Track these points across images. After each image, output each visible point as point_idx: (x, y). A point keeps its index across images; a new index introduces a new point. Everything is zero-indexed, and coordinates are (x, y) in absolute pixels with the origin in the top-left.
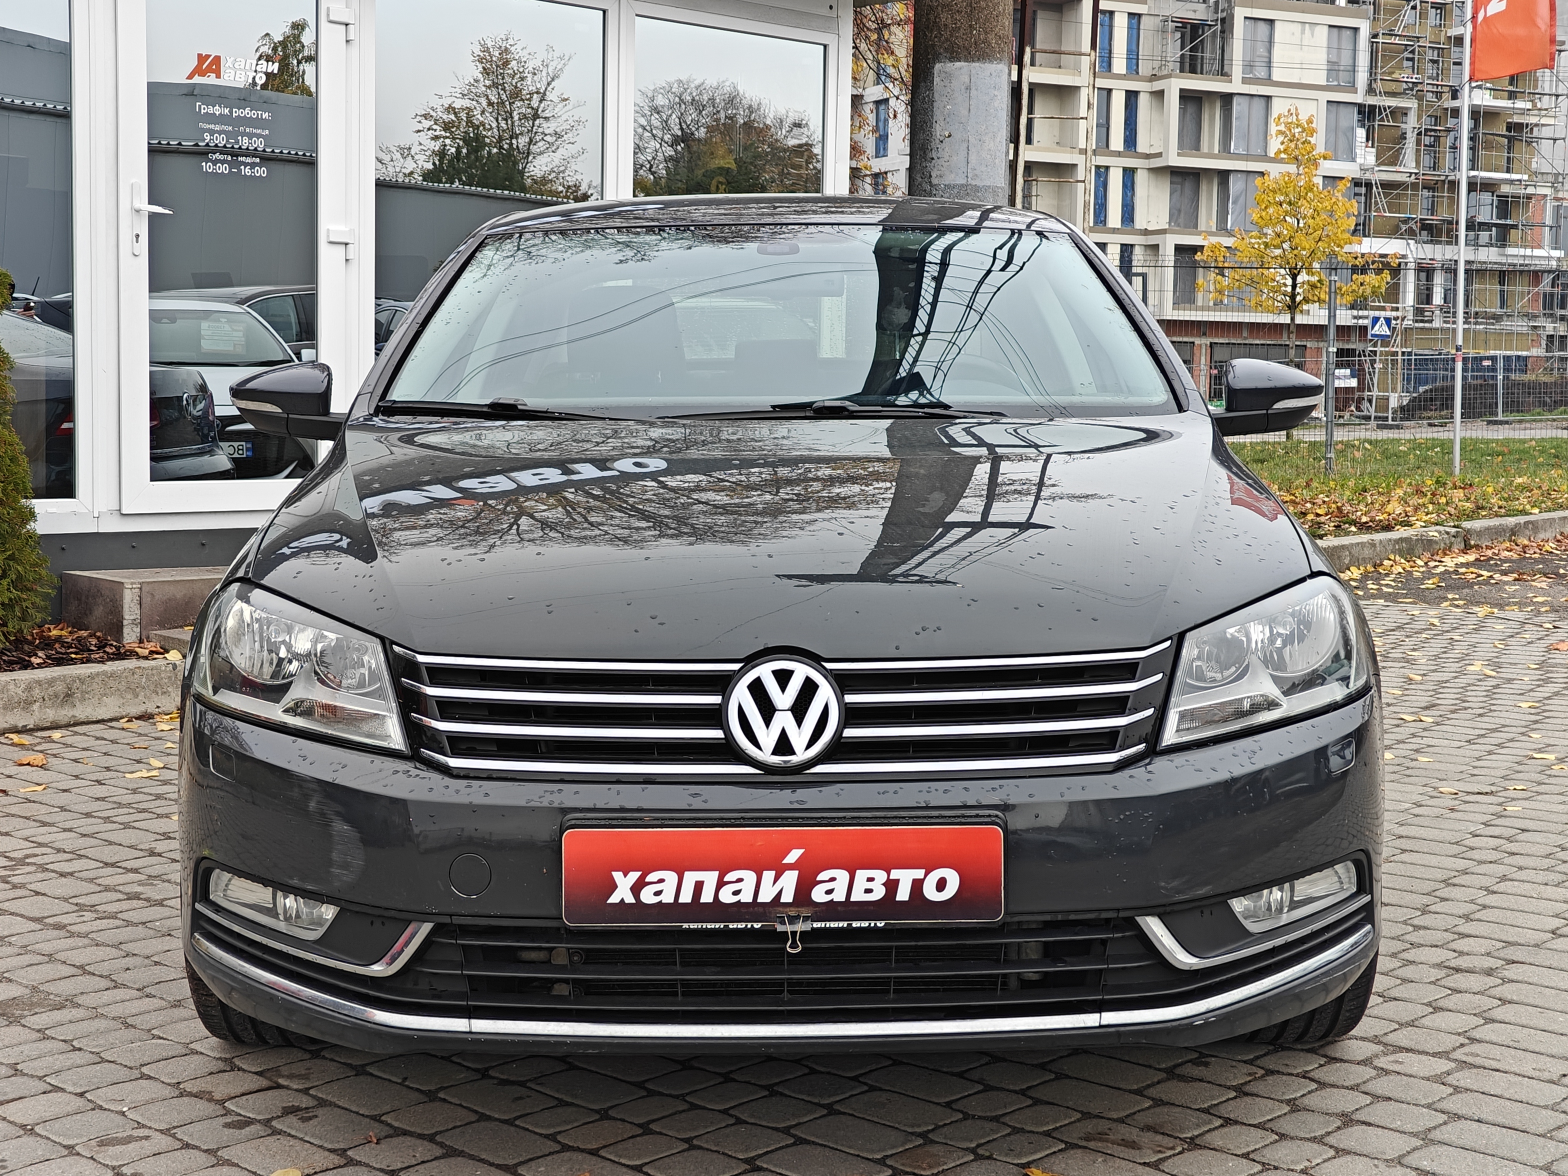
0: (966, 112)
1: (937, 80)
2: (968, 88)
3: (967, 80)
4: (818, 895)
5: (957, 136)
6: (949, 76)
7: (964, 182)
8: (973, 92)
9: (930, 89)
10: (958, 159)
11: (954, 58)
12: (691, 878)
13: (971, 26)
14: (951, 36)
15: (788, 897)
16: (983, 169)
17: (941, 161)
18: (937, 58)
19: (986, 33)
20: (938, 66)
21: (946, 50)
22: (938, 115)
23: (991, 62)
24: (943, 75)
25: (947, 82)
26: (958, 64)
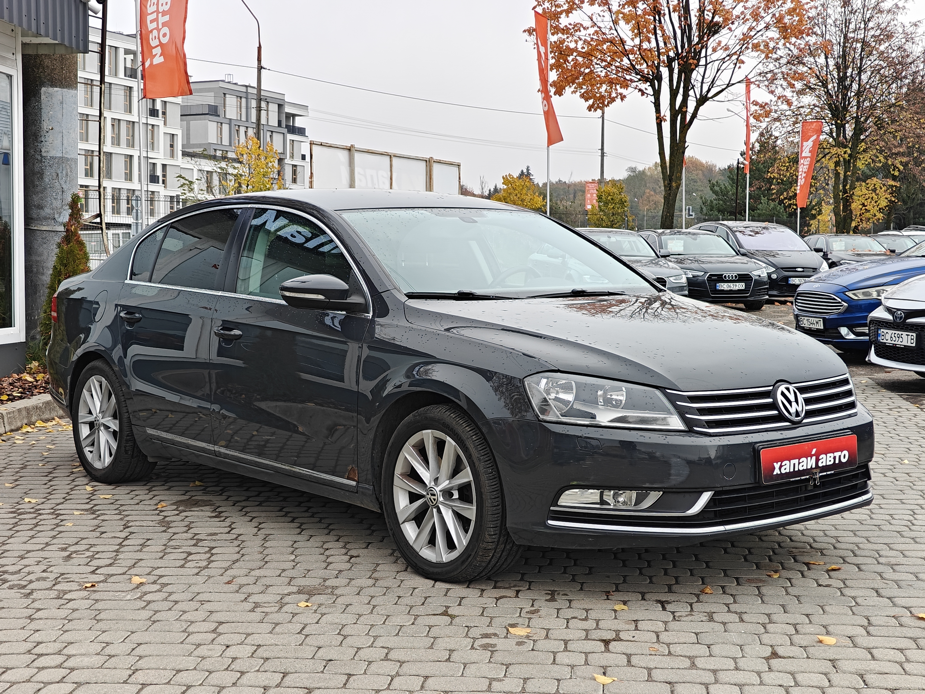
0: (61, 116)
1: (43, 97)
2: (62, 103)
3: (61, 98)
4: (820, 465)
5: (56, 129)
6: (51, 95)
7: (61, 155)
8: (64, 105)
9: (39, 101)
10: (58, 142)
11: (53, 86)
12: (793, 462)
13: (62, 68)
14: (51, 73)
15: (814, 466)
16: (70, 148)
17: (47, 143)
18: (42, 84)
19: (70, 73)
20: (43, 89)
21: (49, 80)
22: (44, 116)
23: (72, 89)
24: (47, 94)
25: (49, 99)
26: (56, 89)
